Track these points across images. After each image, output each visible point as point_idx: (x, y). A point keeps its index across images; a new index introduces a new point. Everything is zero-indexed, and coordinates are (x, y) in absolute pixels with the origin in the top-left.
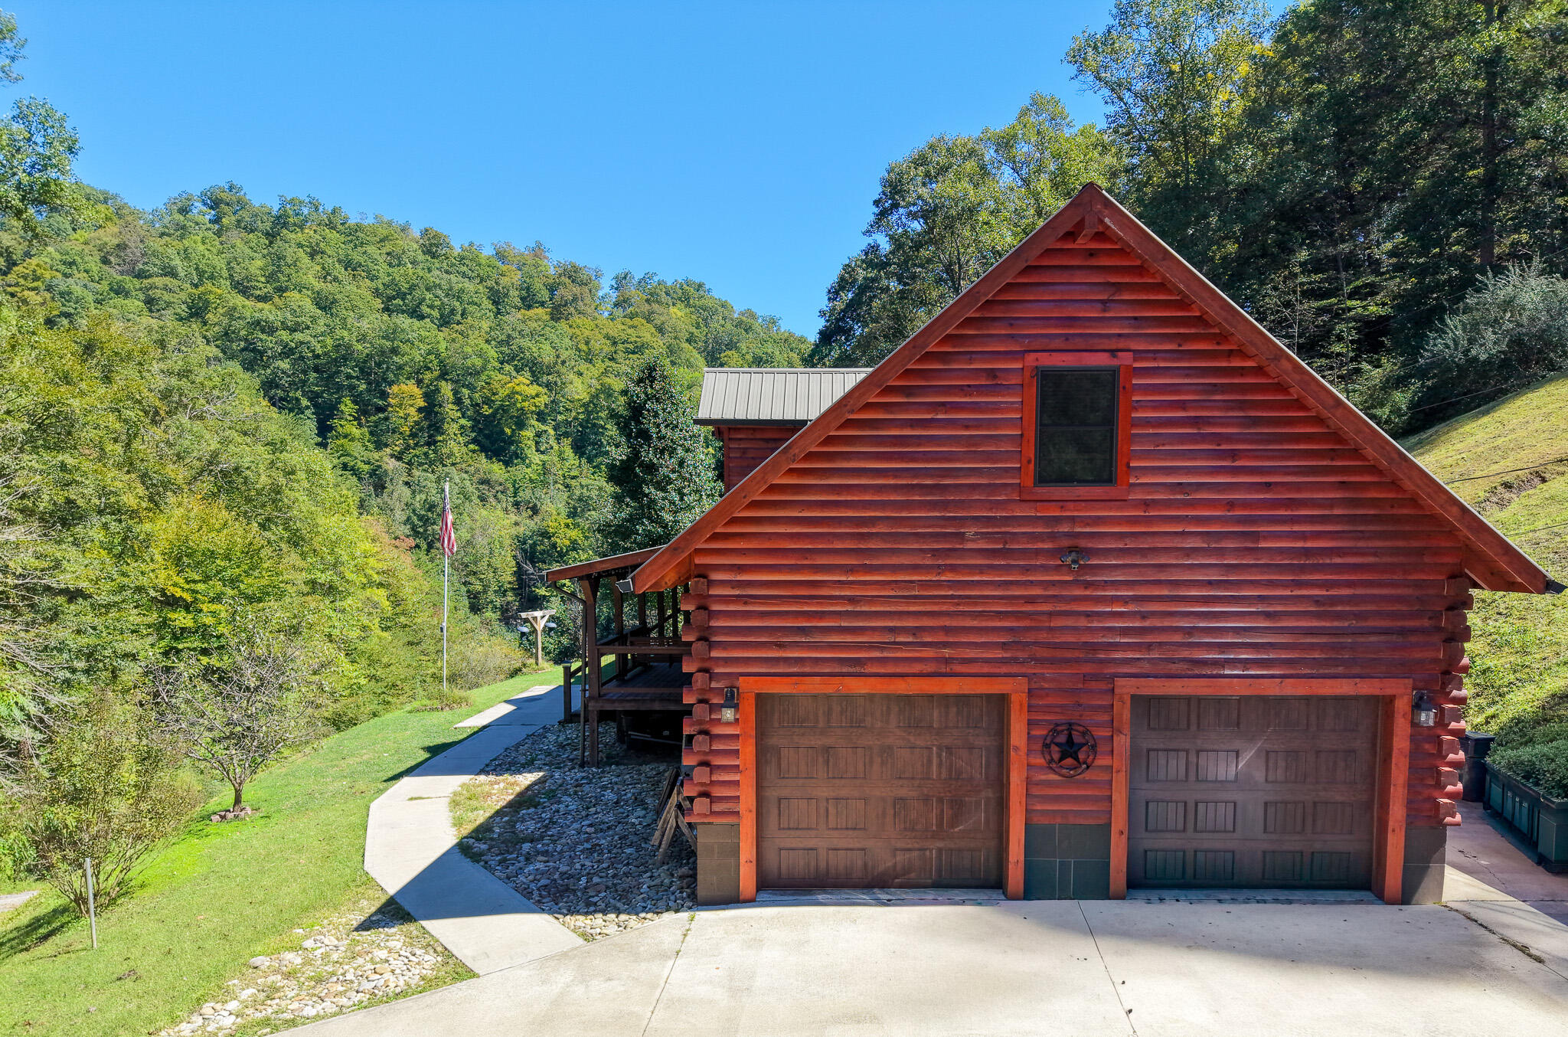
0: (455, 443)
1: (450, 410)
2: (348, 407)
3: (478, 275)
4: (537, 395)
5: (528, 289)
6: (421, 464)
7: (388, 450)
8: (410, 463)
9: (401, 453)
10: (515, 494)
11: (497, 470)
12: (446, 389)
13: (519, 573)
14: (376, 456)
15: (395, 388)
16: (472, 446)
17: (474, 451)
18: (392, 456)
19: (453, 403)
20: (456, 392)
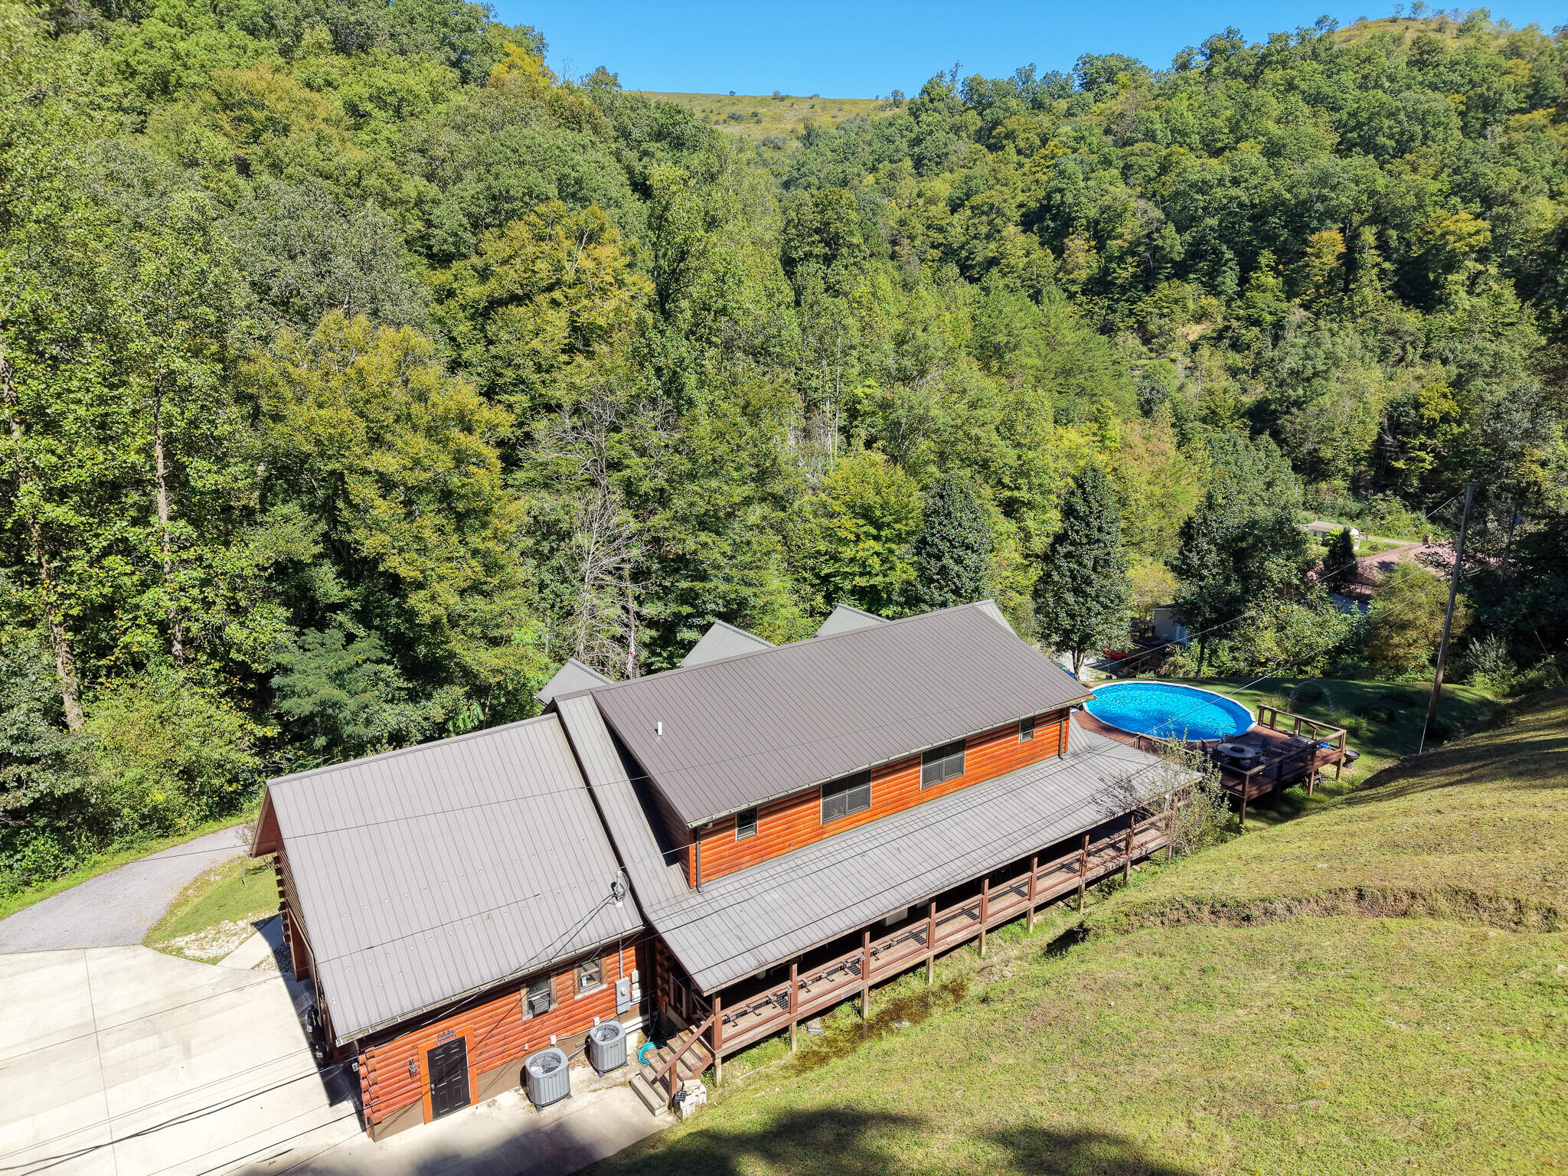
0: (1370, 290)
1: (1371, 256)
2: (1266, 257)
3: (1471, 81)
4: (1477, 232)
5: (1536, 84)
6: (1329, 313)
7: (1298, 301)
8: (1317, 314)
9: (1311, 301)
10: (1427, 345)
11: (1411, 320)
12: (1369, 235)
13: (1380, 441)
14: (1285, 305)
15: (1315, 238)
16: (1390, 292)
17: (1390, 298)
18: (1301, 306)
19: (1376, 248)
20: (1380, 236)
